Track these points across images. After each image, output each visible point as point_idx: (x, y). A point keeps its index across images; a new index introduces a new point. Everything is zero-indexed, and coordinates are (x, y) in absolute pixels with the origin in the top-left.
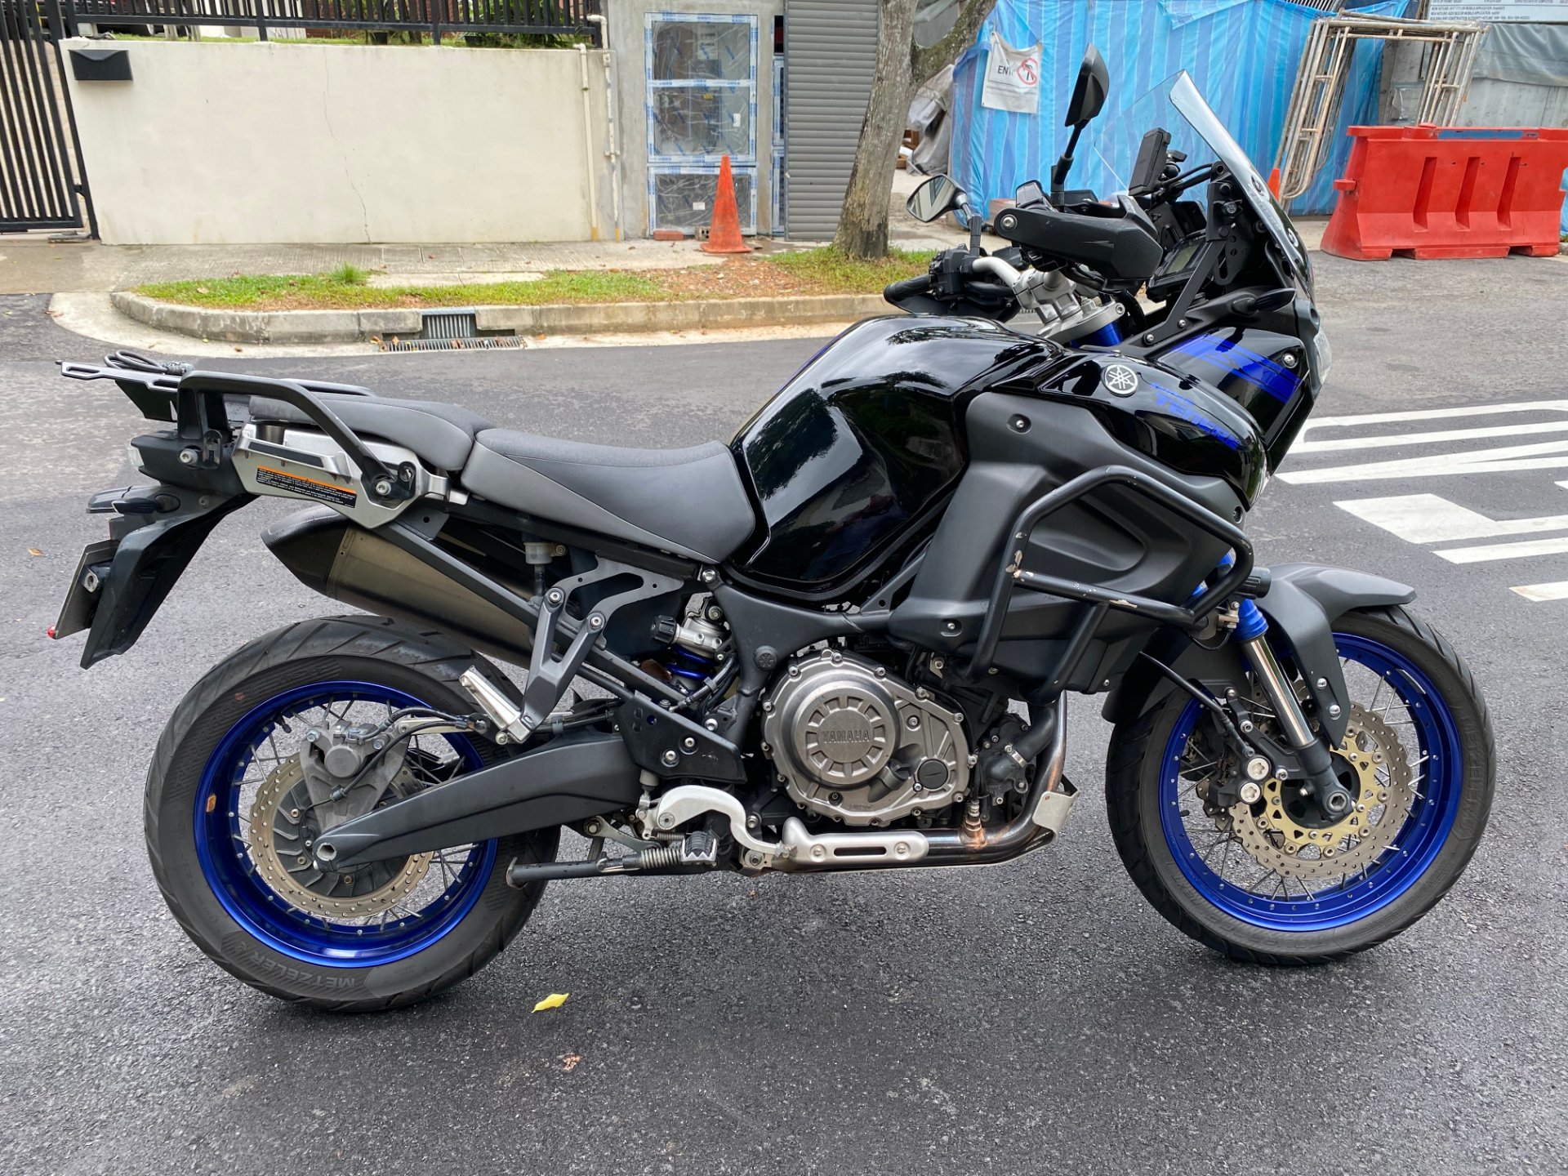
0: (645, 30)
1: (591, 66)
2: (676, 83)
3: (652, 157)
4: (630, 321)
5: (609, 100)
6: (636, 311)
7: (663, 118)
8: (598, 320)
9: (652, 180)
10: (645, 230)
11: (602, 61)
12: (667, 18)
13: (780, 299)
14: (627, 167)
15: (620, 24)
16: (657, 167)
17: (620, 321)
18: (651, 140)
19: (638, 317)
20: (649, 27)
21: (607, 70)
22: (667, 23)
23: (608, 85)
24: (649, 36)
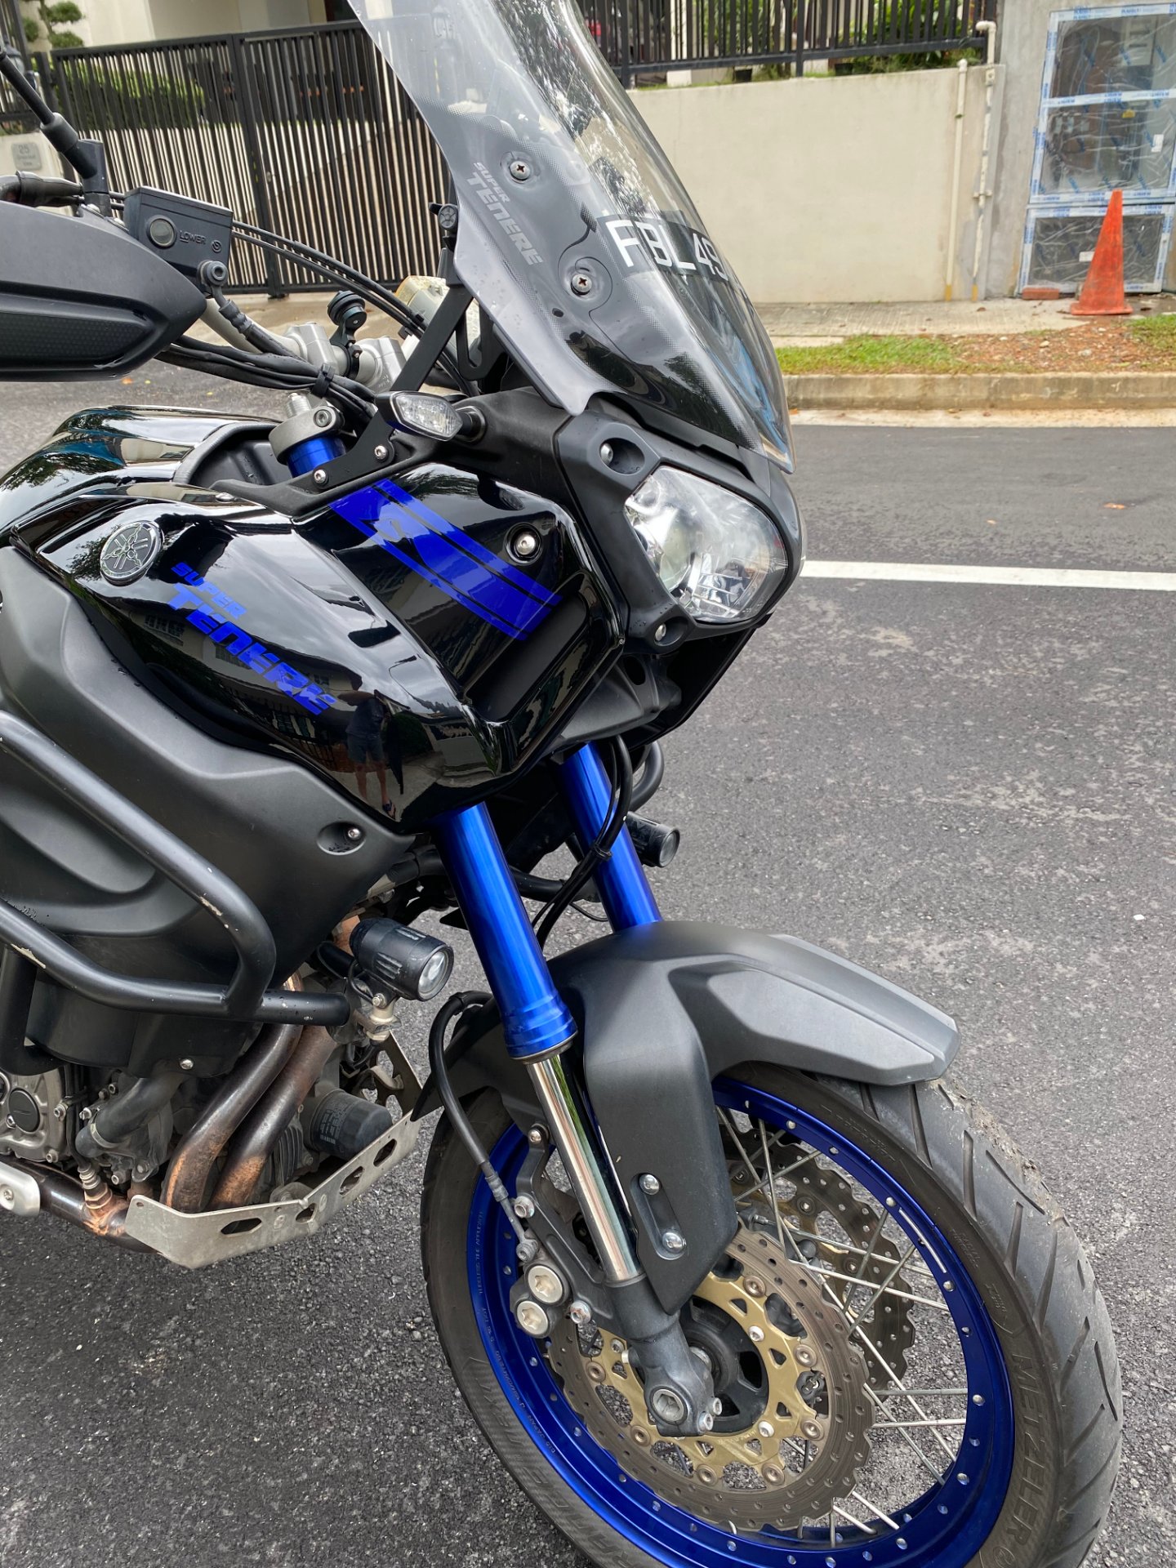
0: (1049, 34)
1: (971, 86)
2: (1080, 100)
3: (1035, 197)
4: (900, 396)
5: (986, 128)
6: (909, 383)
7: (1056, 147)
8: (862, 393)
9: (1031, 226)
10: (1013, 288)
11: (984, 80)
12: (1080, 16)
13: (1105, 375)
14: (1002, 209)
15: (1017, 31)
16: (1040, 208)
17: (888, 396)
18: (1037, 175)
19: (911, 392)
20: (1055, 29)
21: (989, 90)
22: (1079, 23)
23: (988, 109)
24: (1052, 41)
